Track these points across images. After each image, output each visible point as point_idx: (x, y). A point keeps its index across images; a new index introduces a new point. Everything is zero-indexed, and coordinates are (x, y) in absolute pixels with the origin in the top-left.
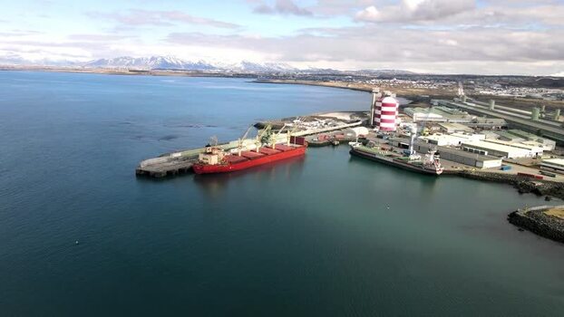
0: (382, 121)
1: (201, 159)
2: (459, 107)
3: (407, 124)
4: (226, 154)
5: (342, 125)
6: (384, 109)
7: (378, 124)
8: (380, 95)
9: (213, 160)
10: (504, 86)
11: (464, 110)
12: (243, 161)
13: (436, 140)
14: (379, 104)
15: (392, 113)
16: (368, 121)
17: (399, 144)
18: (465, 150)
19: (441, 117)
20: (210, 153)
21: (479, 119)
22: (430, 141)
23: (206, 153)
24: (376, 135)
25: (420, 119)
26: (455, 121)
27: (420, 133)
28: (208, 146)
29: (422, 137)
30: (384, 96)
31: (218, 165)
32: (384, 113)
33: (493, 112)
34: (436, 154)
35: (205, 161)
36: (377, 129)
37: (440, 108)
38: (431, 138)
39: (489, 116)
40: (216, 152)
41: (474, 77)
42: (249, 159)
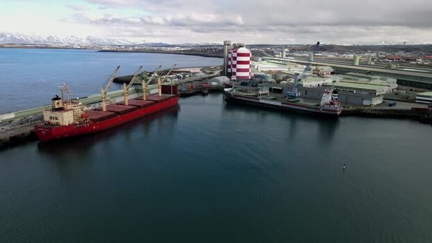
0: (238, 70)
1: (47, 118)
4: (86, 108)
7: (234, 74)
9: (67, 119)
12: (109, 117)
14: (234, 55)
15: (247, 63)
17: (270, 89)
20: (61, 109)
23: (55, 110)
25: (263, 69)
28: (57, 98)
31: (74, 124)
32: (239, 63)
34: (334, 93)
35: (54, 121)
36: (234, 79)
37: (272, 61)
40: (69, 106)
42: (118, 113)
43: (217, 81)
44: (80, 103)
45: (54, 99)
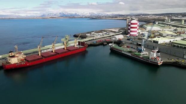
0: (131, 31)
1: (8, 60)
2: (167, 24)
3: (143, 33)
5: (112, 34)
6: (132, 26)
7: (129, 33)
8: (130, 19)
9: (14, 61)
10: (183, 16)
11: (170, 25)
13: (157, 40)
14: (130, 24)
15: (136, 28)
16: (125, 32)
17: (137, 44)
18: (174, 46)
19: (159, 28)
20: (13, 57)
21: (178, 28)
22: (154, 41)
23: (10, 57)
24: (127, 38)
25: (149, 30)
26: (166, 30)
27: (149, 37)
29: (150, 39)
30: (132, 20)
32: (132, 28)
33: (183, 25)
34: (158, 52)
36: (128, 36)
37: (159, 25)
38: (155, 39)
39: (182, 27)
41: (171, 14)
43: (115, 38)
44: (22, 54)
45: (10, 52)
